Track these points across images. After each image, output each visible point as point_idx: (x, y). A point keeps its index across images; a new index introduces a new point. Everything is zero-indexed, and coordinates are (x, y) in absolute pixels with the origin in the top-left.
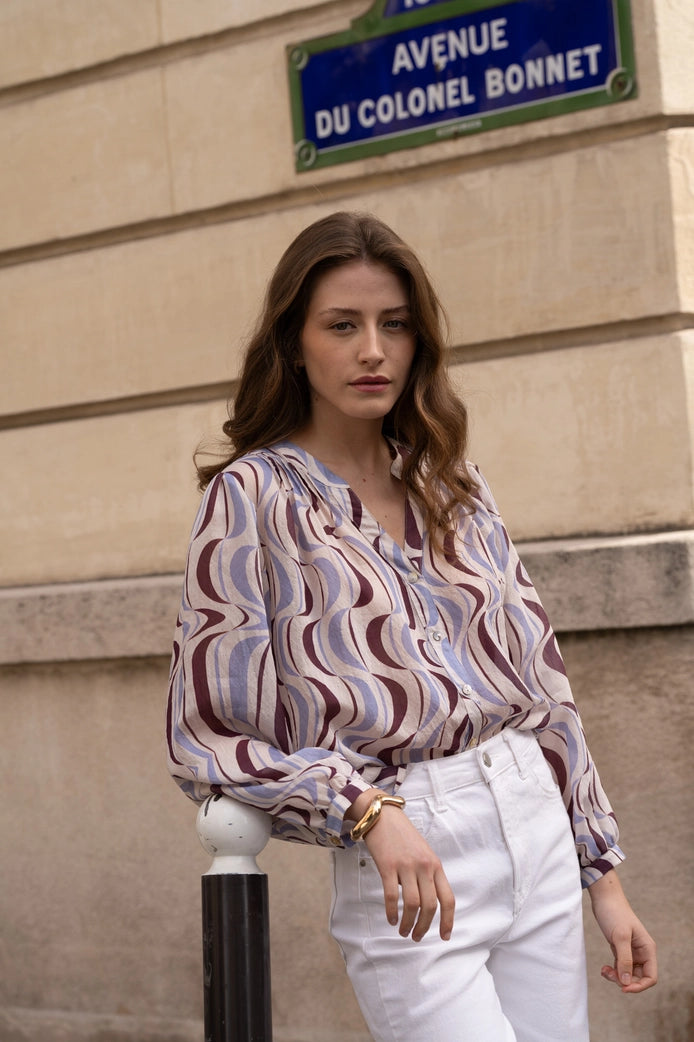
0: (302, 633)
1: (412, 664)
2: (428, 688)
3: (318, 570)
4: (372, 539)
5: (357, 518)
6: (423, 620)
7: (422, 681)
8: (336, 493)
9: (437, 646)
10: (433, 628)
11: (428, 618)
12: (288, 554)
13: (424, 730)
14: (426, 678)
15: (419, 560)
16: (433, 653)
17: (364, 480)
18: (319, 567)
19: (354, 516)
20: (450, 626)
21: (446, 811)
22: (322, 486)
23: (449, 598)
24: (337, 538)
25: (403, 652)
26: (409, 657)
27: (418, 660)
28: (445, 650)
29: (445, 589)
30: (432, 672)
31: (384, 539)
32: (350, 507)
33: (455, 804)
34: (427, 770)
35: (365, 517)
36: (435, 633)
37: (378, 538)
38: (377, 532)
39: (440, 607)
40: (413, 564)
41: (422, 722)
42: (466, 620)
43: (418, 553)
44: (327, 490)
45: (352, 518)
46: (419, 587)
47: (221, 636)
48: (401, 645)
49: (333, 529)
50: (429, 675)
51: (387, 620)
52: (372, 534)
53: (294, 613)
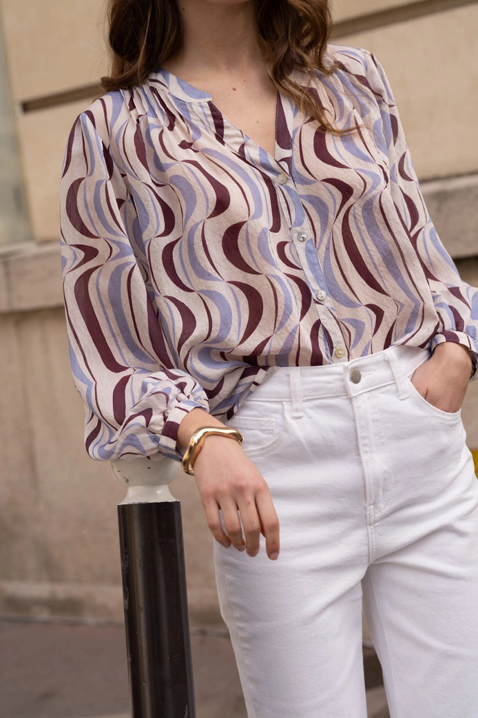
0: (161, 253)
1: (268, 269)
2: (282, 292)
3: (175, 188)
4: (237, 148)
5: (220, 130)
6: (288, 221)
7: (277, 285)
8: (197, 109)
9: (300, 248)
10: (298, 229)
11: (293, 220)
12: (139, 180)
13: (279, 332)
14: (281, 283)
15: (288, 160)
16: (295, 254)
17: (234, 89)
18: (174, 184)
19: (216, 128)
20: (318, 226)
21: (300, 417)
22: (181, 103)
23: (316, 195)
24: (195, 151)
25: (258, 257)
26: (264, 262)
27: (273, 264)
28: (308, 251)
29: (312, 187)
30: (288, 275)
31: (249, 145)
32: (211, 120)
33: (312, 413)
34: (288, 376)
35: (228, 127)
36: (300, 234)
37: (243, 146)
38: (241, 140)
39: (308, 206)
40: (280, 166)
41: (277, 325)
42: (332, 216)
43: (287, 153)
44: (189, 107)
45: (215, 130)
46: (288, 189)
47: (99, 269)
48: (257, 250)
49: (191, 144)
50: (285, 279)
51: (244, 227)
52: (236, 143)
53: (152, 235)
